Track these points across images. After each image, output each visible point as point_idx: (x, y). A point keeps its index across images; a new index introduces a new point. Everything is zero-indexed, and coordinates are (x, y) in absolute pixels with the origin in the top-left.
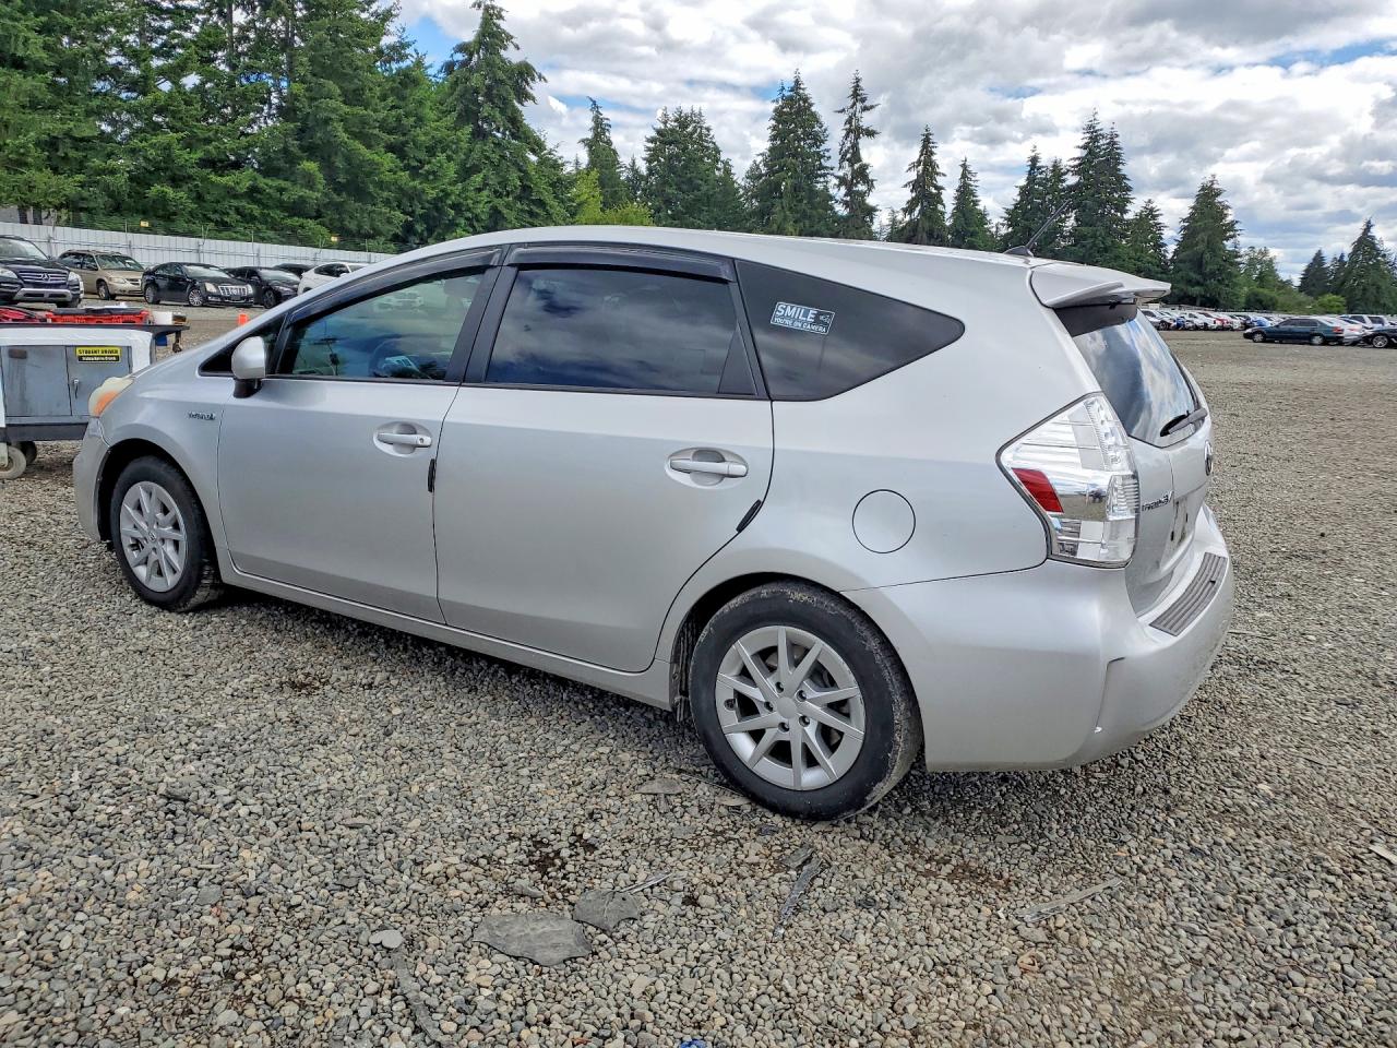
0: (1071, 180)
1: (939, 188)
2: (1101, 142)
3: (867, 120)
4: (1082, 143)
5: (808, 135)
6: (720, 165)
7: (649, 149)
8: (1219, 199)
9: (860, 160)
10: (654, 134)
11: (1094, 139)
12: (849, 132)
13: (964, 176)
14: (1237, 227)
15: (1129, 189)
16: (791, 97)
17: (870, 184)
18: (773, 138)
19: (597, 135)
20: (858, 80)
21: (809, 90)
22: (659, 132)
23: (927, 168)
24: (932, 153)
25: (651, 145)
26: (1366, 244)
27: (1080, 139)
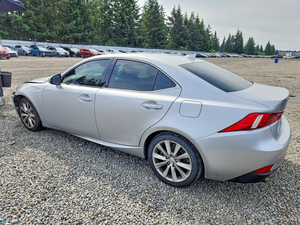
2: (240, 32)
8: (253, 40)
14: (255, 44)
20: (209, 25)
26: (269, 45)
27: (237, 32)
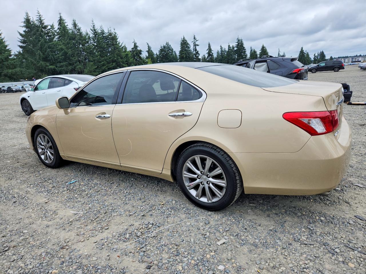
0: (236, 49)
1: (212, 53)
3: (197, 43)
4: (237, 42)
5: (187, 47)
6: (174, 52)
7: (159, 53)
9: (197, 50)
10: (160, 50)
11: (239, 41)
12: (194, 45)
13: (221, 48)
15: (246, 49)
16: (183, 41)
17: (199, 54)
18: (181, 48)
19: (149, 50)
21: (186, 39)
22: (160, 49)
23: (210, 50)
24: (210, 47)
25: (159, 52)
